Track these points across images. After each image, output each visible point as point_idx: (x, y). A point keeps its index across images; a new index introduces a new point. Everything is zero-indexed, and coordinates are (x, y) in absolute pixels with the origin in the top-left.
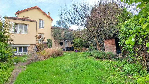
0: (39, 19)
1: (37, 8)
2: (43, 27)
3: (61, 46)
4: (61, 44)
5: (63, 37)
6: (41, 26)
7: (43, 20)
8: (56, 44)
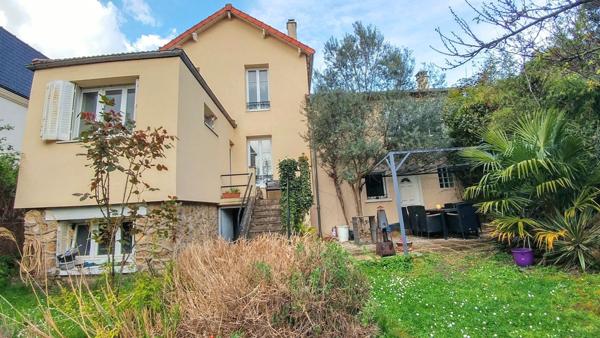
0: (247, 67)
1: (233, 16)
2: (265, 104)
3: (373, 199)
4: (375, 186)
5: (381, 140)
6: (259, 100)
7: (264, 68)
8: (338, 189)
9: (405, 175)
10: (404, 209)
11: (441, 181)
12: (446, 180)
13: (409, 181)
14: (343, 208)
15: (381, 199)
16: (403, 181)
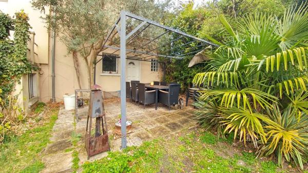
9: (131, 60)
10: (128, 83)
11: (152, 67)
12: (154, 67)
13: (134, 64)
14: (78, 78)
15: (113, 73)
16: (130, 63)
